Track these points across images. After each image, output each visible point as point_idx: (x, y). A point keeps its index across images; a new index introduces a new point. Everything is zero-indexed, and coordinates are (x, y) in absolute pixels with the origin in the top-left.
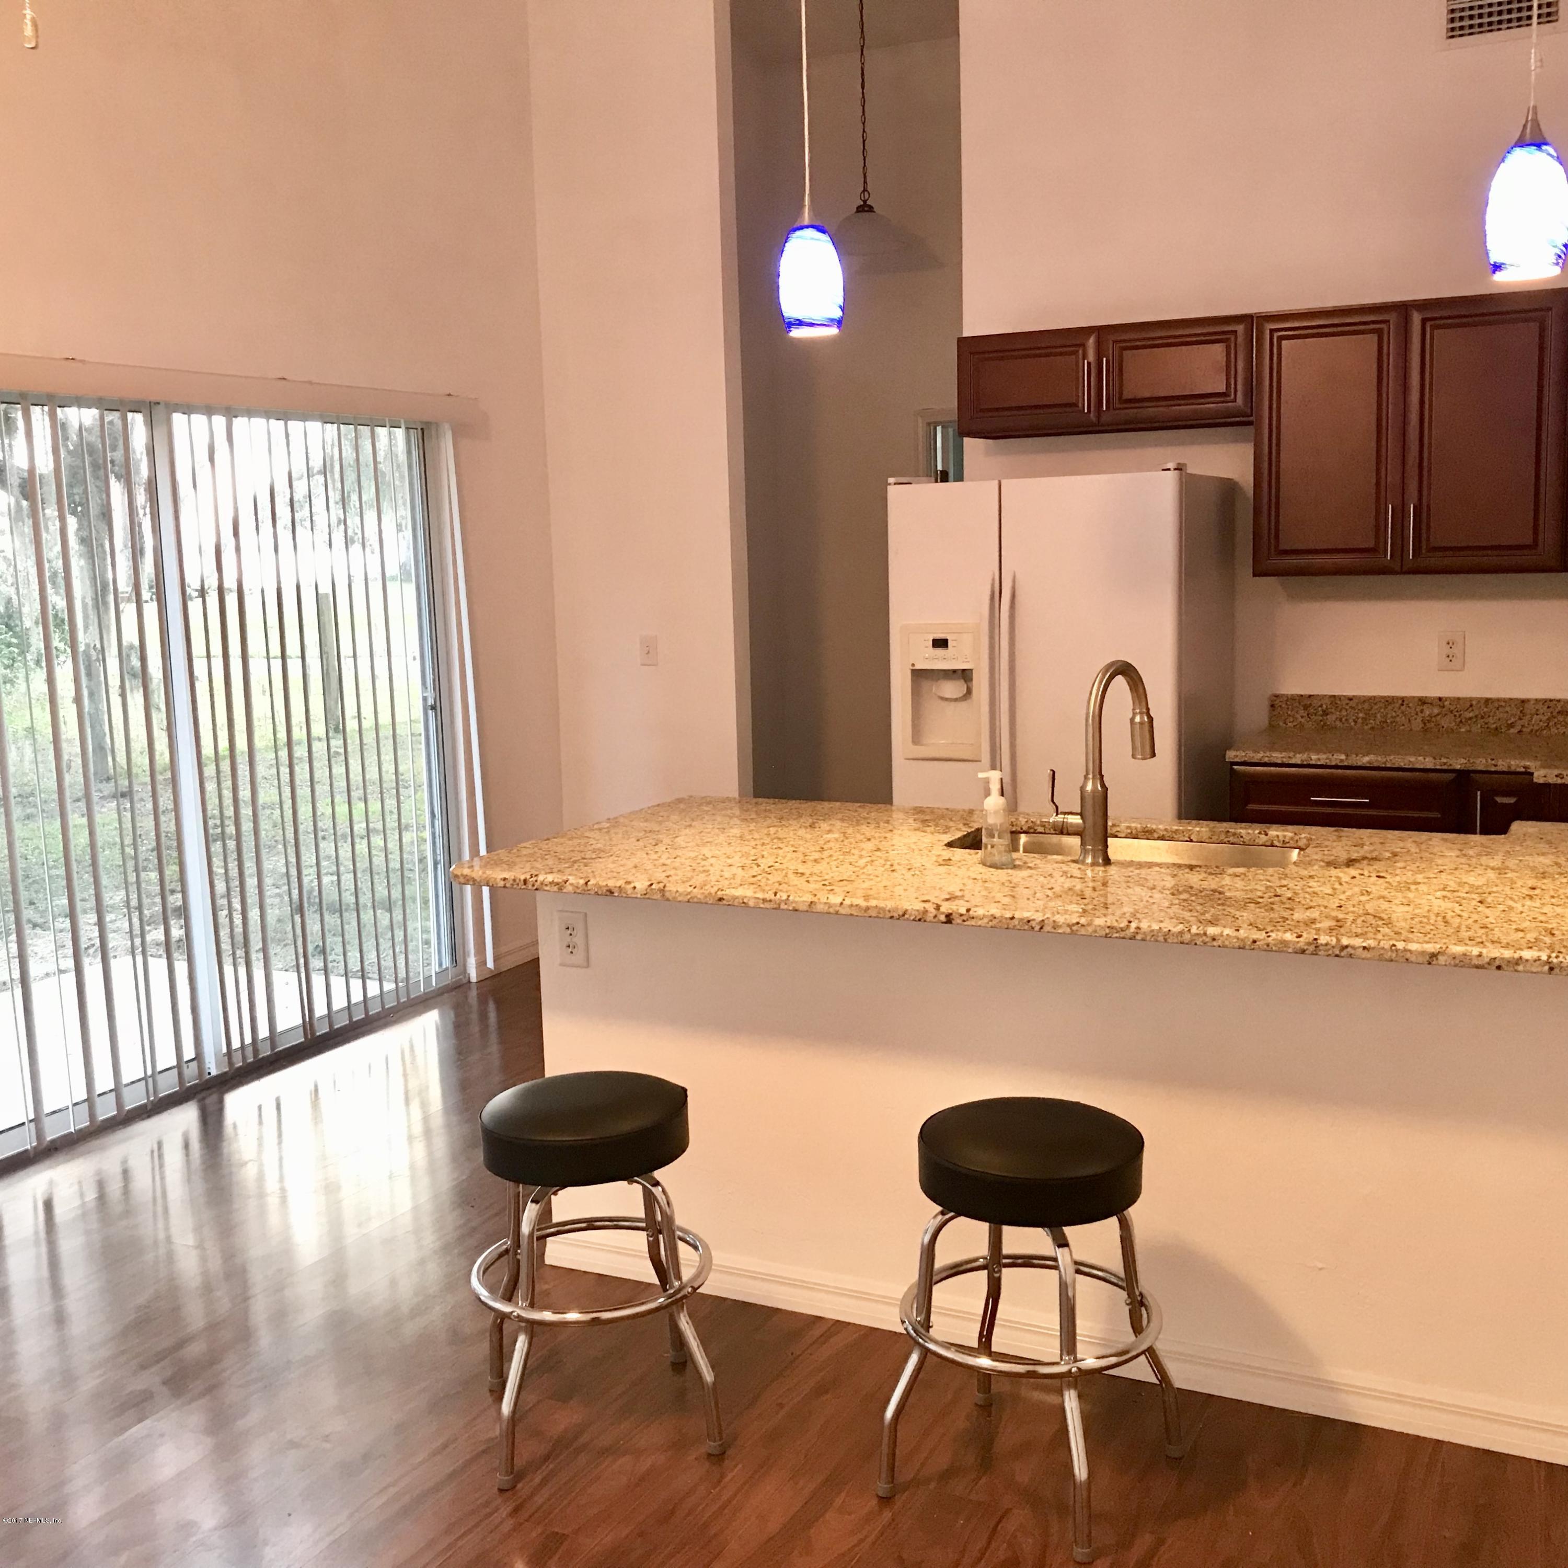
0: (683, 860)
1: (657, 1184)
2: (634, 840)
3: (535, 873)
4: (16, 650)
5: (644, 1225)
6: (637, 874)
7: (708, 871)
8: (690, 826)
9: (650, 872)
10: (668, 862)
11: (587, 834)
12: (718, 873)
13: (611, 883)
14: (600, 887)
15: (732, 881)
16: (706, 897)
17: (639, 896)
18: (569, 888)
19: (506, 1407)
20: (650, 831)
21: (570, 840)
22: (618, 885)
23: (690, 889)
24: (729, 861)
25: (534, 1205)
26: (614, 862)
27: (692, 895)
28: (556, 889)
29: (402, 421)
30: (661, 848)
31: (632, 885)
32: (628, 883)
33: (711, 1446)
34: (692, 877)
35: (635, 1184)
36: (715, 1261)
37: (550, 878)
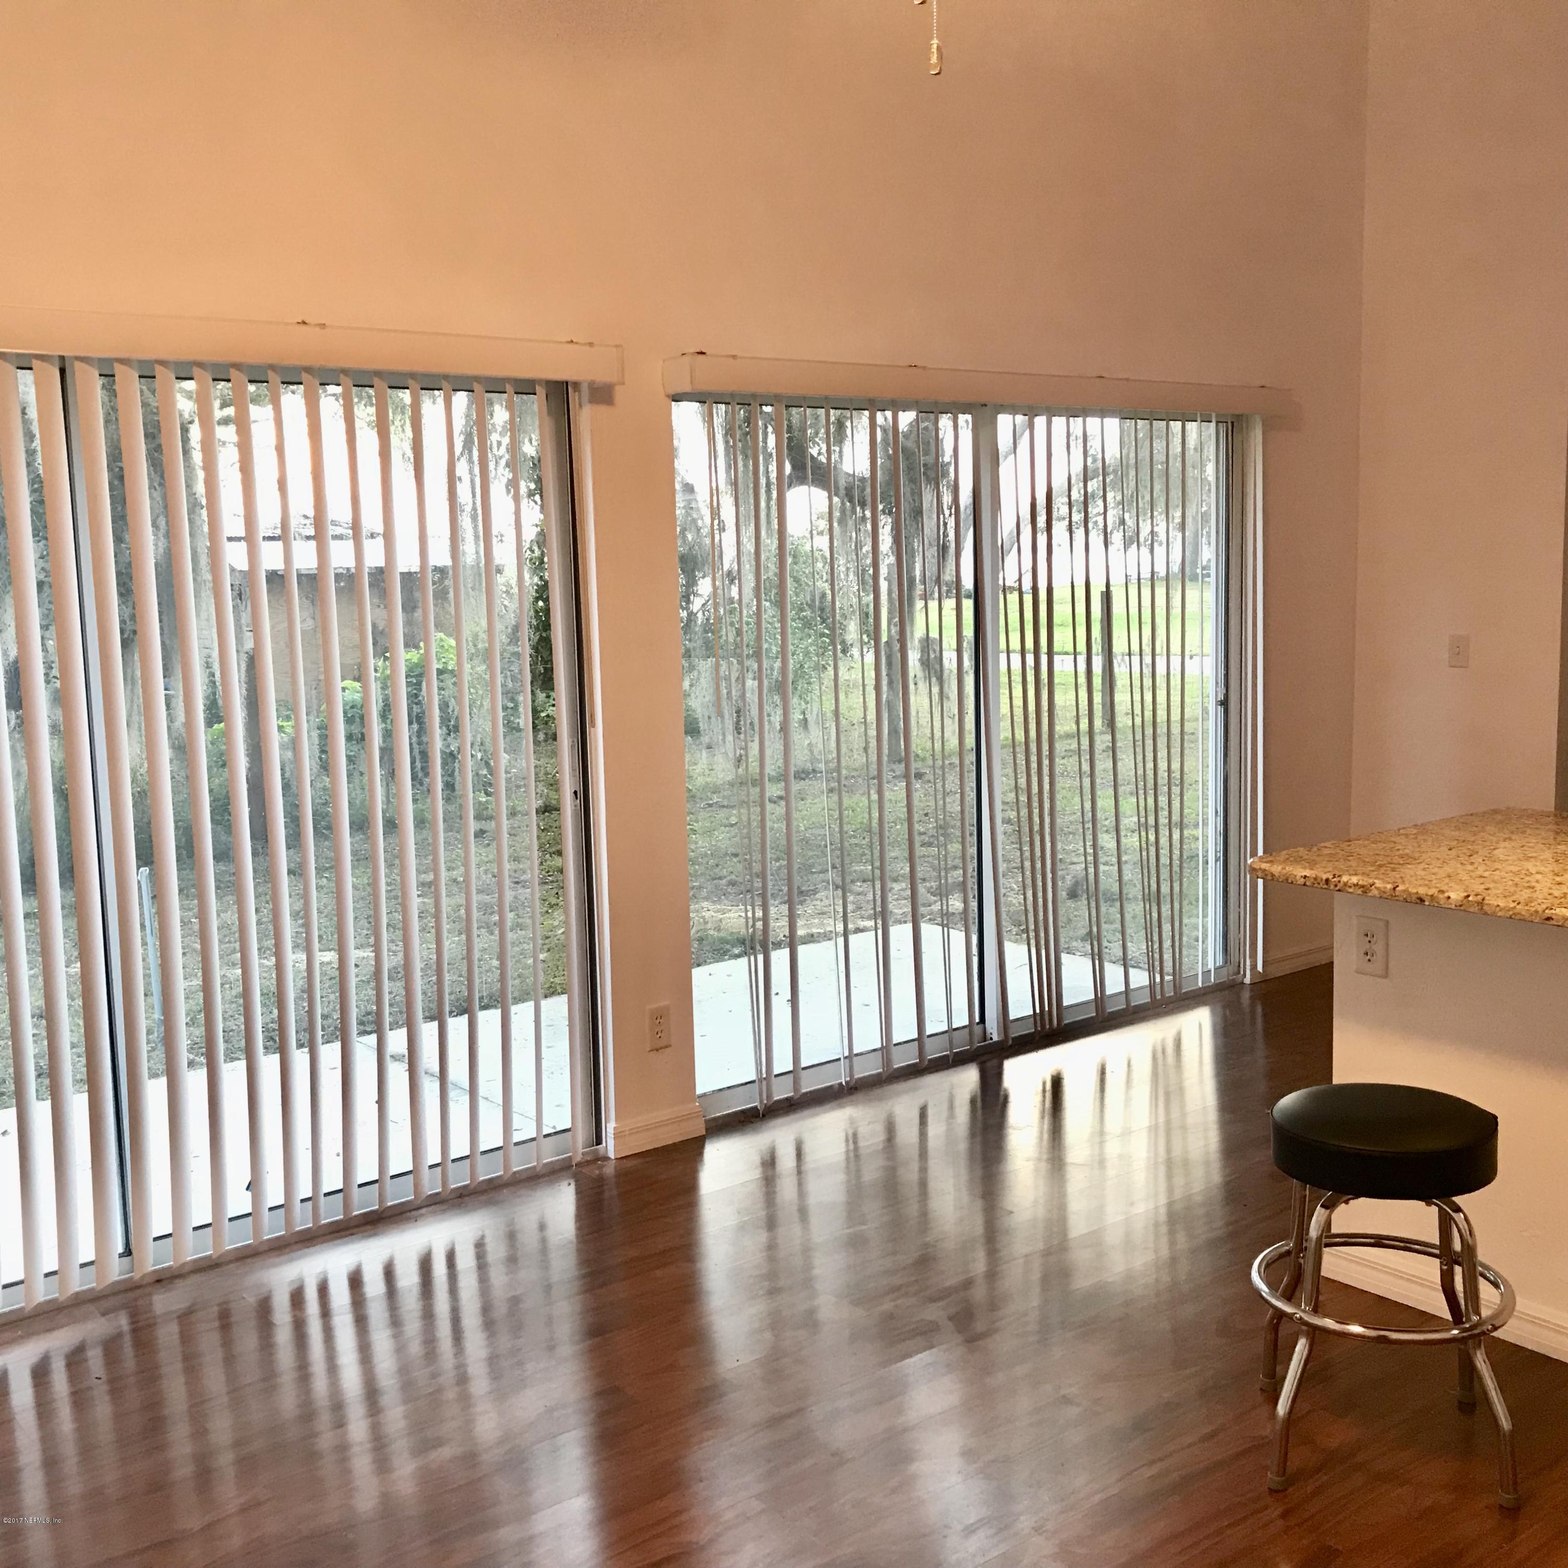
0: (1503, 874)
1: (1458, 1210)
2: (1445, 849)
3: (1338, 873)
4: (828, 640)
5: (1437, 1252)
6: (1452, 884)
7: (1533, 888)
8: (1510, 839)
9: (1466, 883)
10: (1486, 874)
11: (1393, 839)
12: (1546, 890)
13: (1422, 891)
14: (1410, 894)
15: (1563, 900)
16: (1532, 915)
17: (1453, 907)
18: (1375, 892)
19: (1282, 1408)
20: (1464, 841)
21: (1373, 843)
22: (1430, 894)
23: (1512, 905)
24: (1558, 879)
25: (1323, 1210)
26: (1424, 869)
27: (1515, 911)
28: (1360, 892)
29: (1214, 415)
30: (1477, 859)
31: (1446, 895)
32: (1442, 892)
33: (1506, 1498)
34: (1515, 892)
35: (1433, 1207)
36: (1518, 1307)
37: (1354, 880)
